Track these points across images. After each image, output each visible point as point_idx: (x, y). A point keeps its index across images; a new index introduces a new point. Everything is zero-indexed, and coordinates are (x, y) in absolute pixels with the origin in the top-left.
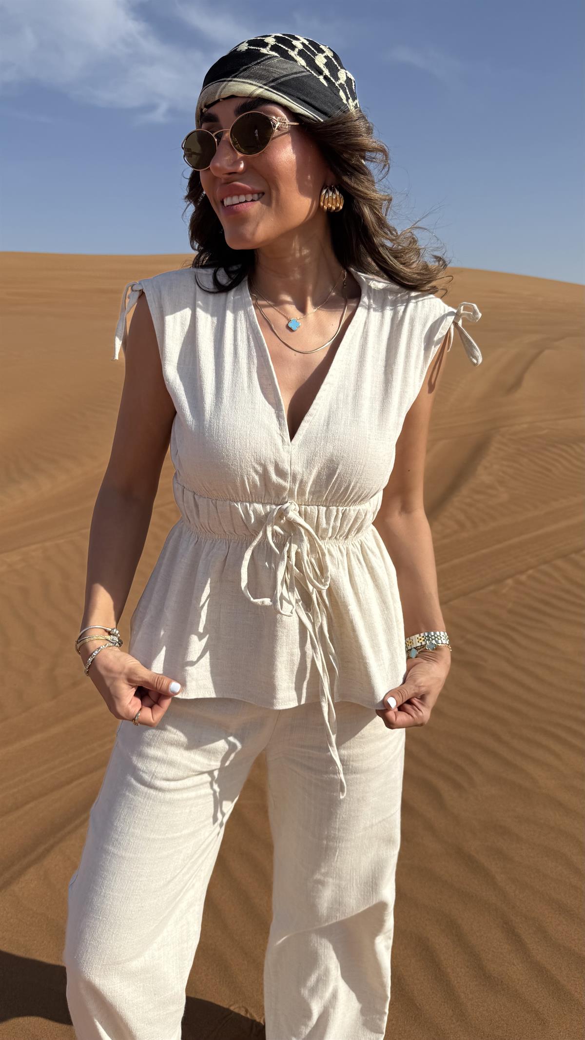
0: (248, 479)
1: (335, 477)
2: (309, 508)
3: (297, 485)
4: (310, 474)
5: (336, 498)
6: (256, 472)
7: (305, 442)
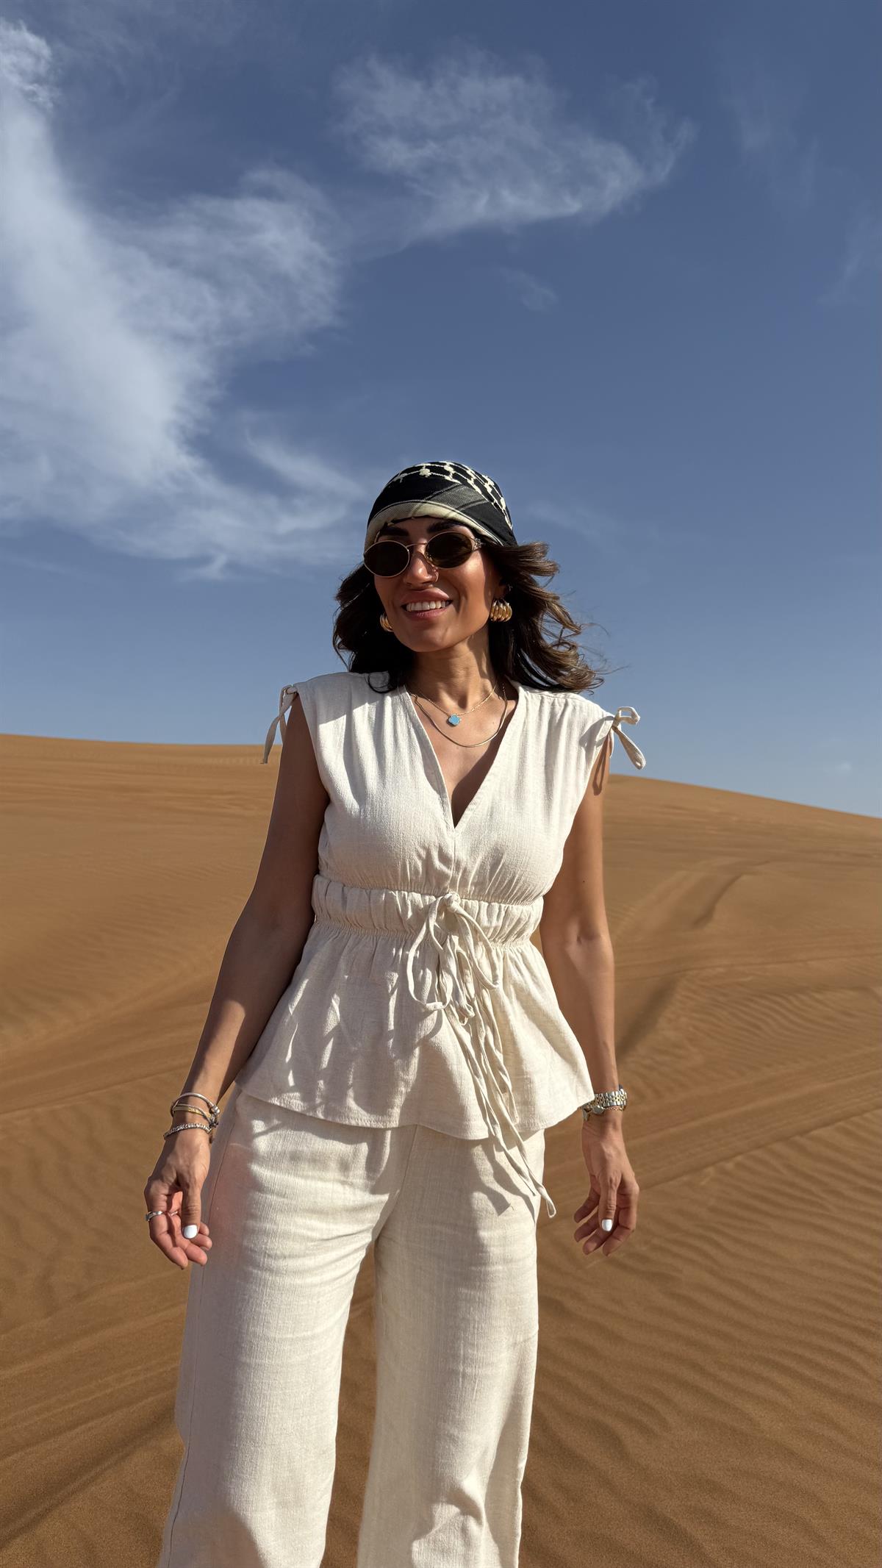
0: (410, 863)
1: (500, 867)
2: (470, 902)
3: (460, 874)
4: (475, 862)
5: (499, 891)
6: (419, 856)
7: (470, 830)
